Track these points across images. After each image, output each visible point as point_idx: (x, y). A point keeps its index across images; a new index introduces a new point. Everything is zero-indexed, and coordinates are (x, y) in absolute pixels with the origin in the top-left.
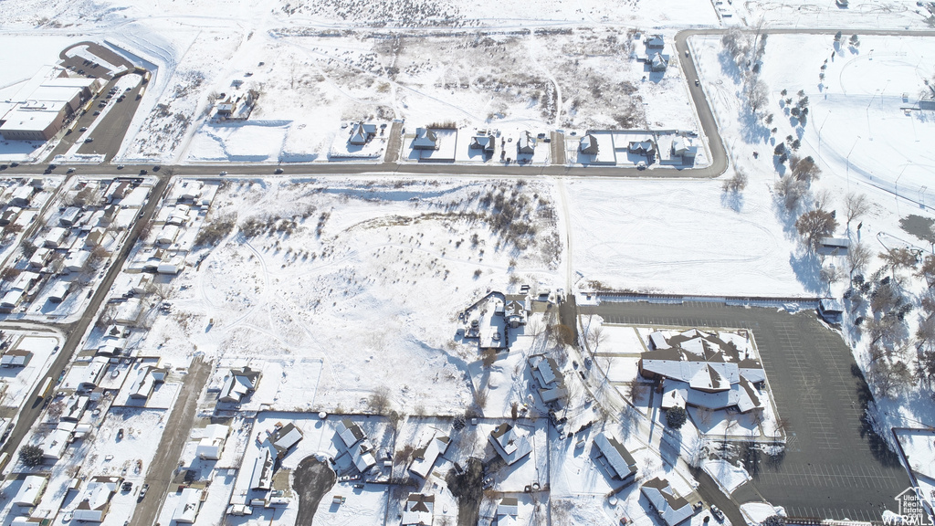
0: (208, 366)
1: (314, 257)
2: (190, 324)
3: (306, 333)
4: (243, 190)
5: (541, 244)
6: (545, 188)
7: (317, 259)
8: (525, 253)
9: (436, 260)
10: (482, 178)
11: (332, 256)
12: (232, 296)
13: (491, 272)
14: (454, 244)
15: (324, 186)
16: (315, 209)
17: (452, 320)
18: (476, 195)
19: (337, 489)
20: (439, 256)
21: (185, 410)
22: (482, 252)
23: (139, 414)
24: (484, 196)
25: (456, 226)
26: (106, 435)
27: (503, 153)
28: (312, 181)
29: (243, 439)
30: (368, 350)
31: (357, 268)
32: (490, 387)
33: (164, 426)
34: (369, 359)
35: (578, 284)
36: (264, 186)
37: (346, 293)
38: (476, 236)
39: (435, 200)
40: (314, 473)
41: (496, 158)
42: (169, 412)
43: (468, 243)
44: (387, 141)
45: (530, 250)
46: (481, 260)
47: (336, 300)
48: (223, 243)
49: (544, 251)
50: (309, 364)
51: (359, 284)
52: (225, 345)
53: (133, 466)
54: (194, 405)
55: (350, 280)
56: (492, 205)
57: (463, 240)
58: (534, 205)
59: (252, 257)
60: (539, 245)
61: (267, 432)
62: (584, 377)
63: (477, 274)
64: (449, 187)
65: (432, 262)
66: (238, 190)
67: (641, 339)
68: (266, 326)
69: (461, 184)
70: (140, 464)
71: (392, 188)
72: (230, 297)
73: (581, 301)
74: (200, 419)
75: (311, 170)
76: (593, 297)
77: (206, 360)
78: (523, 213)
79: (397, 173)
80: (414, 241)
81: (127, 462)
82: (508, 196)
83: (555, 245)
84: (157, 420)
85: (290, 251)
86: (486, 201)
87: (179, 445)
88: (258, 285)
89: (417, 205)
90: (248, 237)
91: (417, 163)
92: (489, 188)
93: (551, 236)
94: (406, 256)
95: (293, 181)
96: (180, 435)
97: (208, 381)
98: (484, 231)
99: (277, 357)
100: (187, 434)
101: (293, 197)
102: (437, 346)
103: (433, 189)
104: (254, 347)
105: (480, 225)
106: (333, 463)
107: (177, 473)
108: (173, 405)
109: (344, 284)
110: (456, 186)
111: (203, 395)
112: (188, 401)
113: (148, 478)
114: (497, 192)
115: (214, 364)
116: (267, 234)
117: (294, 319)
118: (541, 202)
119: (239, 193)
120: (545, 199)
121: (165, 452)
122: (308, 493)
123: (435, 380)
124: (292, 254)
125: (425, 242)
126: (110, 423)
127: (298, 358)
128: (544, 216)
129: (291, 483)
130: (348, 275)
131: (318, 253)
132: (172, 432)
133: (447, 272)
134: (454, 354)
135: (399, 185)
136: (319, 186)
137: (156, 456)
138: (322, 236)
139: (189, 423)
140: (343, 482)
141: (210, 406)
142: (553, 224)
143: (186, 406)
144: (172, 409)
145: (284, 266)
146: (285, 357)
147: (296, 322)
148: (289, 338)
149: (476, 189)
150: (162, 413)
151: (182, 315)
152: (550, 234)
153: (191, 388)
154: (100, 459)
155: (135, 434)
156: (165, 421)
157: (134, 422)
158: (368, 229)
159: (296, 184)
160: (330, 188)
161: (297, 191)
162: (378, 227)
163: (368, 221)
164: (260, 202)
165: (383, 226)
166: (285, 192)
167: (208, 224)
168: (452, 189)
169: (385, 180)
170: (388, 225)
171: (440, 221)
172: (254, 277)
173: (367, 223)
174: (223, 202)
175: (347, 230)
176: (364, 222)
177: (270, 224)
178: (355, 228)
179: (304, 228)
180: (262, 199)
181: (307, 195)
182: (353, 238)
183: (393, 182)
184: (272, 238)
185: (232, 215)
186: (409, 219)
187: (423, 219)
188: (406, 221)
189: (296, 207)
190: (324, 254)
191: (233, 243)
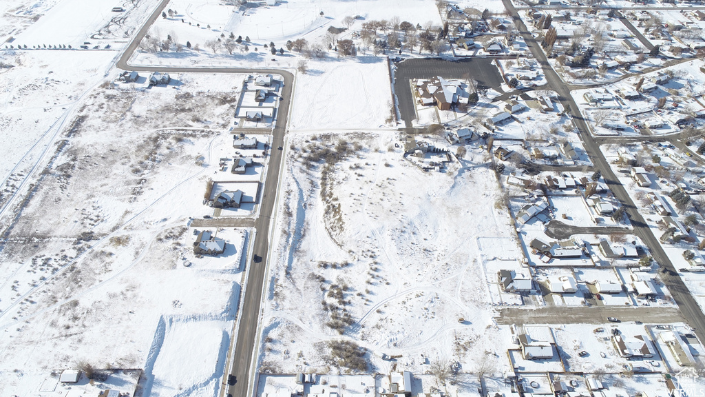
0: (502, 312)
1: (376, 263)
2: (466, 339)
3: (456, 251)
4: (277, 347)
6: (298, 137)
7: (377, 260)
8: (366, 146)
9: (377, 185)
10: (284, 167)
11: (375, 250)
12: (428, 314)
13: (385, 160)
14: (360, 178)
15: (283, 269)
16: (313, 274)
17: (430, 174)
18: (303, 171)
19: (559, 218)
20: (373, 184)
21: (544, 315)
22: (367, 164)
23: (561, 347)
24: (304, 167)
25: (341, 178)
26: (587, 365)
27: (255, 156)
28: (274, 280)
29: (551, 271)
30: (463, 214)
31: (390, 228)
32: (472, 160)
33: (563, 325)
34: (470, 213)
35: (389, 127)
36: (275, 325)
37: (414, 233)
38: (351, 168)
39: (307, 193)
40: (555, 230)
41: (259, 160)
42: (551, 326)
43: (359, 171)
45: (362, 144)
46: (375, 165)
47: (421, 239)
48: (361, 344)
49: (362, 139)
50: (482, 245)
51: (405, 225)
52: (480, 304)
53: (600, 335)
54: (538, 311)
55: (402, 232)
56: (314, 163)
57: (356, 174)
58: (317, 143)
59: (379, 311)
60: (357, 141)
61: (540, 258)
63: (388, 165)
65: (380, 187)
66: (277, 352)
68: (455, 280)
69: (291, 178)
70: (597, 331)
71: (292, 218)
72: (430, 316)
73: (403, 126)
74: (547, 303)
75: (255, 285)
76: (399, 122)
77: (497, 314)
78: (324, 147)
79: (272, 217)
80: (358, 198)
81: (600, 340)
82: (306, 155)
83: (357, 135)
84: (560, 332)
85: (368, 282)
86: (310, 166)
87: (571, 310)
88: (413, 296)
89: (310, 205)
90: (352, 323)
92: (298, 164)
93: (349, 136)
94: (376, 200)
95: (271, 298)
96: (564, 312)
97: (515, 307)
99: (481, 267)
100: (561, 308)
101: (296, 294)
102: (451, 181)
103: (294, 194)
104: (476, 284)
105: (338, 167)
106: (545, 222)
107: (590, 305)
108: (544, 325)
109: (406, 235)
110: (293, 181)
111: (528, 307)
112: (537, 316)
113: (603, 322)
114: (301, 160)
115: (500, 308)
116: (347, 307)
117: (445, 262)
118: (314, 139)
119: (283, 349)
121: (580, 317)
122: (568, 231)
124: (372, 280)
126: (577, 367)
127: (480, 253)
128: (329, 139)
129: (566, 240)
130: (398, 233)
131: (371, 261)
132: (565, 318)
133: (388, 179)
134: (456, 173)
135: (289, 214)
136: (282, 273)
137: (586, 322)
138: (349, 262)
139: (553, 309)
140: (555, 216)
141: (535, 299)
142: (336, 135)
143: (541, 315)
144: (547, 324)
145: (388, 284)
146: (480, 261)
147: (447, 261)
148: (463, 262)
149: (296, 170)
150: (554, 331)
151: (458, 350)
152: (347, 136)
153: (525, 317)
154: (606, 361)
155: (577, 343)
156: (559, 326)
157: (568, 349)
158: (345, 228)
159: (277, 294)
160: (286, 264)
161: (286, 292)
162: (341, 223)
163: (330, 233)
164: (300, 324)
165: (340, 219)
166: (286, 304)
167: (334, 369)
168: (295, 183)
169: (280, 223)
170: (338, 217)
171: (335, 187)
172: (404, 303)
173: (332, 233)
174: (297, 363)
175: (341, 246)
176: (331, 236)
177: (334, 308)
178: (339, 240)
179: (338, 279)
180: (296, 323)
181: (294, 283)
182: (354, 238)
183: (285, 218)
184: (353, 301)
185: (320, 347)
186: (329, 207)
187: (330, 197)
188: (334, 206)
189: (310, 290)
190: (371, 257)
191: (361, 334)
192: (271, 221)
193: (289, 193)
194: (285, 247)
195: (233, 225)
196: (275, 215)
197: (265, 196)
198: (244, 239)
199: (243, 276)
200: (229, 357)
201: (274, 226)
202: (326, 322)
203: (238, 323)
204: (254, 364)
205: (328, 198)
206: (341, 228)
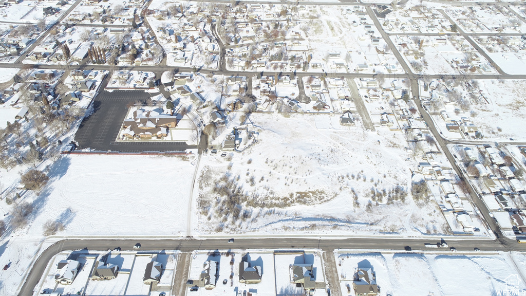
0: (367, 128)
1: (348, 176)
4: (431, 227)
5: (211, 182)
6: (201, 226)
7: (345, 175)
8: (221, 175)
9: (274, 169)
10: (250, 235)
11: (337, 176)
13: (242, 163)
14: (265, 179)
15: (369, 227)
16: (367, 211)
17: (261, 140)
18: (254, 220)
19: (294, 97)
20: (273, 172)
21: (364, 115)
22: (248, 174)
24: (248, 220)
25: (265, 192)
27: (232, 262)
28: (382, 232)
31: (318, 165)
33: (368, 110)
35: (195, 159)
37: (319, 155)
38: (252, 185)
39: (283, 217)
41: (238, 259)
43: (256, 180)
44: (340, 278)
45: (218, 178)
46: (248, 170)
47: (323, 152)
48: (410, 186)
49: (210, 177)
51: (313, 157)
55: (320, 160)
56: (242, 213)
57: (260, 182)
58: (212, 211)
59: (385, 177)
60: (212, 181)
62: (202, 122)
63: (250, 162)
64: (274, 226)
65: (276, 167)
66: (434, 227)
67: (171, 135)
69: (265, 228)
71: (317, 224)
73: (195, 151)
74: (356, 113)
75: (391, 244)
76: (188, 152)
78: (220, 205)
79: (318, 238)
80: (290, 180)
82: (230, 218)
83: (203, 181)
85: (364, 181)
86: (246, 216)
88: (369, 161)
89: (296, 214)
90: (397, 190)
91: (305, 250)
92: (244, 224)
93: (204, 187)
94: (292, 171)
95: (397, 233)
96: (360, 109)
97: (362, 123)
98: (247, 189)
100: (357, 109)
101: (388, 219)
102: (266, 131)
103: (286, 224)
105: (250, 194)
109: (322, 158)
110: (269, 227)
114: (238, 223)
115: (365, 129)
116: (387, 192)
117: (339, 144)
118: (206, 213)
119: (431, 224)
120: (203, 216)
123: (265, 123)
124: (362, 179)
125: (283, 181)
128: (206, 202)
131: (346, 179)
133: (267, 162)
134: (259, 129)
135: (313, 226)
136: (374, 227)
138: (350, 190)
139: (359, 112)
142: (201, 196)
144: (369, 115)
145: (362, 171)
149: (254, 225)
151: (397, 147)
152: (204, 188)
153: (368, 121)
158: (322, 190)
159: (393, 230)
160: (365, 225)
161: (389, 224)
162: (317, 192)
163: (325, 201)
164: (410, 216)
165: (314, 193)
166: (398, 224)
167: (431, 198)
168: (273, 224)
169: (325, 231)
170: (311, 194)
171: (277, 195)
172: (375, 165)
173: (325, 199)
174: (436, 216)
175: (336, 195)
176: (328, 200)
177: (390, 199)
178: (331, 195)
179: (366, 197)
180: (410, 218)
181: (379, 221)
182: (330, 186)
183: (319, 229)
184: (382, 189)
185: (420, 205)
186: (298, 201)
187: (288, 199)
188: (299, 197)
189: (381, 211)
190: (343, 178)
191: (403, 186)
192: (323, 238)
193: (286, 229)
194: (350, 227)
195: (334, 269)
196: (316, 236)
197: (293, 247)
198: (349, 256)
199: (385, 253)
200: (452, 254)
201: (329, 236)
202: (401, 202)
203: (425, 252)
204: (449, 238)
205: (288, 202)
206: (322, 192)
